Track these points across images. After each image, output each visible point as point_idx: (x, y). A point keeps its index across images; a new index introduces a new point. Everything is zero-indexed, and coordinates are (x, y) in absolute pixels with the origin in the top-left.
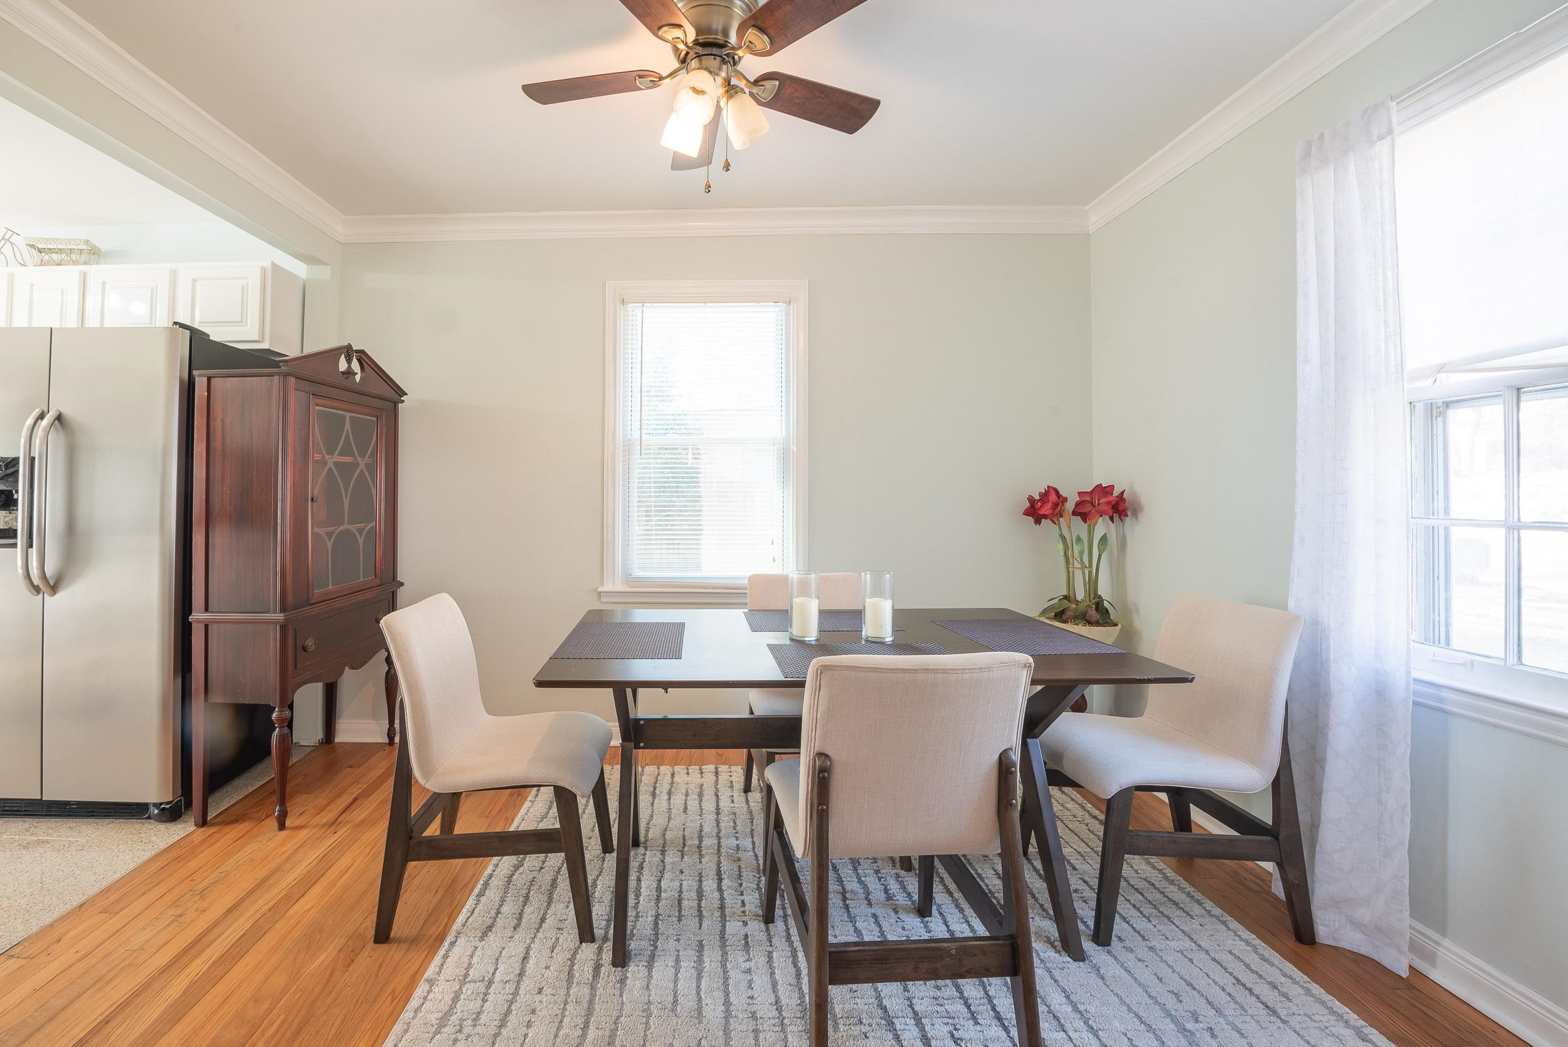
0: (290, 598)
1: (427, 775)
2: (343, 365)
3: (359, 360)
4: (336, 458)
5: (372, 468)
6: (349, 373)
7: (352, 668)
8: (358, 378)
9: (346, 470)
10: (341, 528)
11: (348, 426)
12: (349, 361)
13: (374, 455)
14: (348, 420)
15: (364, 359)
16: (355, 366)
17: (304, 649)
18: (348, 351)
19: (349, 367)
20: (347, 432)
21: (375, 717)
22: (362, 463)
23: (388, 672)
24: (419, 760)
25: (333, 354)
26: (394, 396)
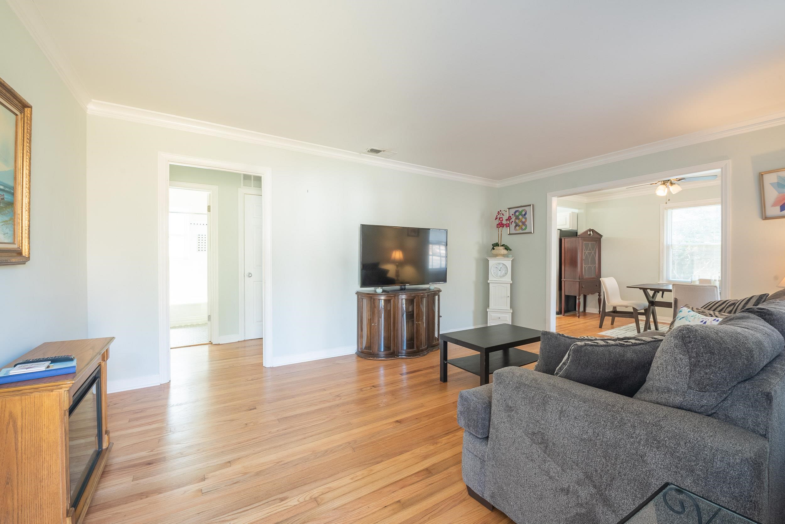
0: (580, 278)
1: (608, 303)
2: (589, 233)
3: (592, 231)
4: (588, 252)
5: (595, 253)
6: (590, 234)
7: (591, 294)
8: (592, 235)
9: (590, 254)
10: (589, 265)
11: (590, 245)
12: (590, 232)
13: (595, 250)
14: (590, 244)
15: (593, 231)
16: (591, 232)
17: (583, 287)
18: (590, 230)
19: (590, 233)
20: (590, 247)
21: (596, 308)
22: (593, 252)
23: (599, 298)
24: (607, 301)
25: (587, 232)
26: (600, 237)
